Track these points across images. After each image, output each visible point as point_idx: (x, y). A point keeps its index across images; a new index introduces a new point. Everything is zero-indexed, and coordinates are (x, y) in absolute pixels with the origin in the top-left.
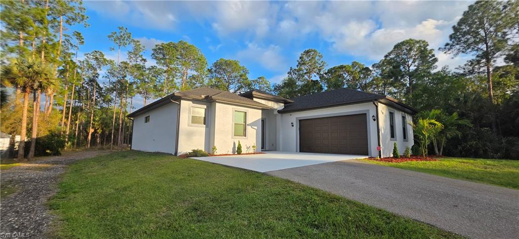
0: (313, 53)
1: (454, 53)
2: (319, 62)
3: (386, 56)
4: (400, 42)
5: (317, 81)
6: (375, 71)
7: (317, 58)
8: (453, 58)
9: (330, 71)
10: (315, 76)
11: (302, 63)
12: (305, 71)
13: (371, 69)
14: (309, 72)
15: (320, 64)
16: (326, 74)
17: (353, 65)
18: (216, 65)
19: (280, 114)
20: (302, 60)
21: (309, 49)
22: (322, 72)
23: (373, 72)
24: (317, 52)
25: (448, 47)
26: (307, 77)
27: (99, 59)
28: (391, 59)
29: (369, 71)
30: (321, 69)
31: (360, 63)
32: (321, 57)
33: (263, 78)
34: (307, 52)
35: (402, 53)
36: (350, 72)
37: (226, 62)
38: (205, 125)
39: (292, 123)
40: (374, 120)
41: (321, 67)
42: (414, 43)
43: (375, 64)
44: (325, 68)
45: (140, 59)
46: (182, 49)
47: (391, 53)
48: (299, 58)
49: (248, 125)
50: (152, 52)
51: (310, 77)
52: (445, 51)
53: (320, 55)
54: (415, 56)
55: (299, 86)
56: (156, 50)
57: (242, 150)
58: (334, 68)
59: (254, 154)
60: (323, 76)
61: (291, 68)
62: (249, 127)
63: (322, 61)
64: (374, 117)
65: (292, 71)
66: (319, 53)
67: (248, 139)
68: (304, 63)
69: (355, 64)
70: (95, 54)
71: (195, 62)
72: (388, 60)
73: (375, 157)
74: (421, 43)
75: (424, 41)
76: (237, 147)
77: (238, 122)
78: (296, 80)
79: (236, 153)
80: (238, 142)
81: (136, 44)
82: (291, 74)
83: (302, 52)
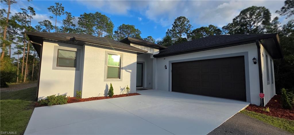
0: (183, 19)
1: (289, 14)
2: (187, 25)
3: (234, 19)
5: (185, 38)
6: (224, 31)
7: (186, 22)
8: (286, 18)
9: (194, 32)
10: (184, 35)
11: (175, 26)
12: (177, 31)
13: (221, 30)
14: (180, 32)
16: (191, 33)
17: (209, 27)
18: (120, 28)
19: (156, 58)
20: (176, 24)
21: (181, 17)
22: (188, 32)
23: (222, 32)
24: (186, 18)
25: (283, 10)
26: (179, 35)
27: (48, 25)
28: (238, 21)
29: (220, 32)
30: (188, 30)
31: (214, 26)
32: (188, 21)
33: (150, 37)
34: (179, 19)
35: (246, 17)
36: (208, 32)
37: (126, 26)
38: (75, 68)
39: (165, 66)
40: (255, 63)
41: (188, 28)
42: (256, 9)
43: (224, 26)
44: (191, 29)
45: (71, 24)
46: (98, 18)
47: (238, 17)
48: (174, 23)
49: (122, 69)
50: (78, 20)
51: (181, 36)
52: (280, 14)
53: (188, 20)
54: (255, 19)
55: (173, 41)
56: (80, 18)
57: (114, 92)
58: (197, 29)
59: (127, 96)
60: (189, 35)
61: (168, 29)
62: (123, 70)
63: (189, 24)
64: (255, 60)
65: (168, 32)
66: (187, 19)
67: (122, 81)
68: (177, 26)
69: (211, 26)
70: (46, 22)
71: (106, 26)
72: (235, 23)
73: (256, 105)
74: (261, 8)
75: (264, 7)
76: (109, 89)
77: (112, 65)
78: (172, 37)
79: (108, 96)
80: (111, 85)
81: (68, 15)
82: (168, 33)
83: (176, 19)
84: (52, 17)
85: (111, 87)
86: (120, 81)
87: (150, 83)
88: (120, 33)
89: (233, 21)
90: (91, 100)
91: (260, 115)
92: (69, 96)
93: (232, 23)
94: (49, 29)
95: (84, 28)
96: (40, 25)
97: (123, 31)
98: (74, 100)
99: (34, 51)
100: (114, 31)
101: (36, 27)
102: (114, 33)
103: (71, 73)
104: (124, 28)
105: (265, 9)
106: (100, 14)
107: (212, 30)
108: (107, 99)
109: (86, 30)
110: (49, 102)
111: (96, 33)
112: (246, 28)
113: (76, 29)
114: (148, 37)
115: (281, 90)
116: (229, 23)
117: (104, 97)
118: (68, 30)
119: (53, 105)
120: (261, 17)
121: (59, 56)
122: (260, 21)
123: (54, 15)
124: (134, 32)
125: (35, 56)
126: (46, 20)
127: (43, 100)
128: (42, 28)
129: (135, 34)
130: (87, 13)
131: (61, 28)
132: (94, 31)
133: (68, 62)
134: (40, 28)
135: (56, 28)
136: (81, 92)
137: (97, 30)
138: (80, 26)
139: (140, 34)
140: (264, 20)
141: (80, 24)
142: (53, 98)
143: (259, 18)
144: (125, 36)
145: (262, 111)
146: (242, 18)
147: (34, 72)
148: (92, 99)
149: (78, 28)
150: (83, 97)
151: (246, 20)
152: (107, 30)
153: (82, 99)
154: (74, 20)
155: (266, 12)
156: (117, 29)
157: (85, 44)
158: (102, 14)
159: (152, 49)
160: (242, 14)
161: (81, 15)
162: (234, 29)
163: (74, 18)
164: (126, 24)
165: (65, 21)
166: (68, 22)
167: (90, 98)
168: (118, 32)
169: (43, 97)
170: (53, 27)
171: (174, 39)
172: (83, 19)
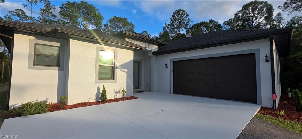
0: (182, 12)
1: (291, 10)
2: (187, 19)
3: (236, 14)
4: (247, 3)
5: (184, 34)
6: (225, 27)
7: (185, 16)
8: (289, 14)
9: (193, 27)
10: (183, 30)
11: (173, 20)
12: (176, 26)
13: (222, 25)
14: (179, 27)
15: (187, 21)
16: (190, 29)
17: (210, 22)
18: (111, 21)
19: (154, 56)
20: (174, 18)
21: (179, 10)
22: (188, 27)
23: (223, 28)
24: (185, 12)
25: (286, 5)
26: (177, 31)
27: (21, 15)
28: (239, 16)
29: (221, 28)
30: (187, 25)
31: (215, 21)
32: (188, 15)
33: (145, 32)
34: (178, 12)
35: (248, 12)
36: (208, 27)
37: (118, 18)
38: (58, 67)
39: (166, 65)
40: (267, 61)
41: (187, 23)
42: (258, 4)
43: (225, 22)
44: (190, 24)
45: (51, 15)
46: (84, 8)
47: (240, 12)
48: (171, 16)
49: (117, 68)
50: (60, 9)
51: (179, 31)
52: (283, 9)
53: (187, 14)
54: (257, 14)
55: (171, 36)
56: (62, 8)
57: (107, 97)
58: (197, 24)
59: (123, 100)
60: (189, 30)
61: (166, 24)
62: (118, 70)
63: (189, 19)
64: (267, 58)
65: (166, 26)
67: (117, 83)
68: (175, 20)
69: (211, 21)
70: (18, 12)
71: (94, 18)
72: (237, 18)
73: (268, 108)
74: (263, 3)
75: (266, 2)
76: (101, 92)
77: (104, 64)
78: (169, 32)
79: (100, 100)
80: (104, 87)
81: (47, 3)
82: (165, 28)
83: (174, 12)
84: (26, 6)
85: (104, 90)
86: (114, 82)
88: (111, 26)
89: (235, 16)
90: (79, 107)
91: (276, 120)
92: (51, 103)
93: (233, 19)
94: (22, 20)
95: (67, 19)
96: (11, 14)
97: (114, 24)
98: (58, 107)
99: (3, 47)
100: (103, 23)
101: (5, 17)
102: (103, 27)
103: (53, 73)
104: (114, 21)
105: (268, 3)
106: (86, 3)
107: (212, 26)
108: (99, 105)
109: (69, 23)
110: (24, 111)
111: (82, 26)
112: (248, 24)
113: (57, 21)
114: (142, 32)
115: (287, 90)
116: (230, 18)
117: (95, 102)
118: (46, 21)
119: (30, 114)
120: (263, 12)
121: (37, 53)
122: (262, 17)
123: (29, 2)
124: (127, 25)
125: (6, 52)
126: (19, 9)
127: (15, 108)
128: (14, 18)
129: (128, 29)
130: (70, 2)
131: (38, 19)
132: (80, 24)
133: (47, 60)
134: (11, 19)
135: (31, 18)
136: (66, 97)
137: (82, 23)
138: (63, 17)
139: (134, 29)
140: (266, 15)
141: (62, 15)
142: (29, 106)
143: (261, 13)
144: (116, 31)
145: (276, 114)
146: (244, 13)
147: (4, 72)
148: (80, 105)
149: (60, 20)
150: (70, 102)
151: (248, 15)
152: (95, 22)
153: (68, 106)
154: (54, 9)
155: (269, 7)
156: (107, 22)
157: (70, 37)
158: (88, 4)
159: (150, 45)
160: (244, 9)
161: (63, 4)
162: (236, 25)
163: (54, 7)
164: (117, 16)
165: (43, 10)
166: (47, 11)
167: (78, 104)
168: (109, 26)
169: (16, 105)
170: (28, 18)
171: (172, 34)
172: (65, 9)
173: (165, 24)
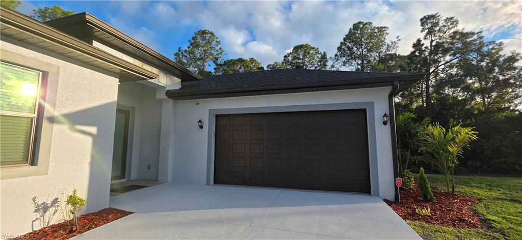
0: (210, 35)
2: (217, 48)
5: (211, 72)
7: (214, 43)
9: (226, 63)
10: (209, 65)
11: (194, 44)
12: (198, 56)
14: (203, 59)
15: (217, 51)
16: (222, 65)
17: (250, 61)
20: (195, 42)
21: (206, 30)
22: (218, 62)
24: (215, 36)
26: (201, 64)
28: (289, 60)
30: (218, 58)
31: (257, 60)
32: (219, 43)
34: (203, 33)
39: (200, 121)
40: (385, 123)
41: (218, 54)
42: (309, 49)
43: (270, 65)
44: (222, 57)
47: (290, 54)
48: (192, 38)
53: (218, 40)
58: (231, 60)
61: (180, 48)
63: (220, 48)
65: (180, 53)
66: (217, 38)
67: (46, 173)
69: (252, 60)
72: (287, 61)
75: (317, 49)
78: (187, 64)
82: (179, 56)
83: (196, 31)
87: (149, 167)
146: (294, 57)
160: (294, 51)
173: (178, 49)
